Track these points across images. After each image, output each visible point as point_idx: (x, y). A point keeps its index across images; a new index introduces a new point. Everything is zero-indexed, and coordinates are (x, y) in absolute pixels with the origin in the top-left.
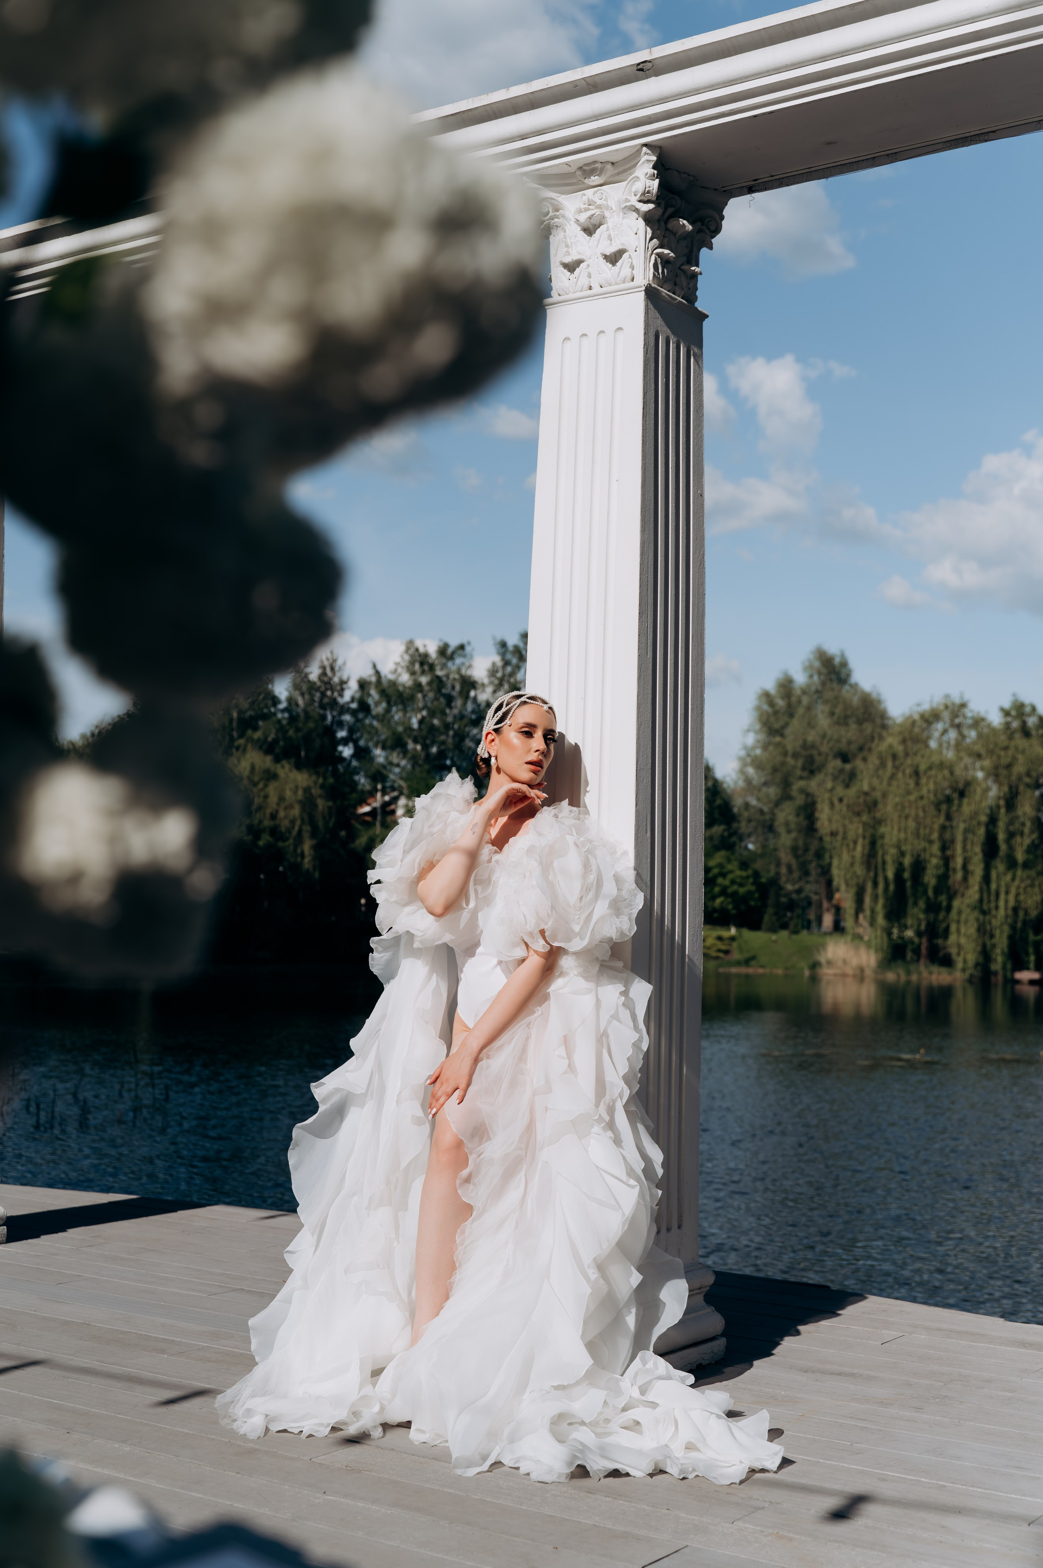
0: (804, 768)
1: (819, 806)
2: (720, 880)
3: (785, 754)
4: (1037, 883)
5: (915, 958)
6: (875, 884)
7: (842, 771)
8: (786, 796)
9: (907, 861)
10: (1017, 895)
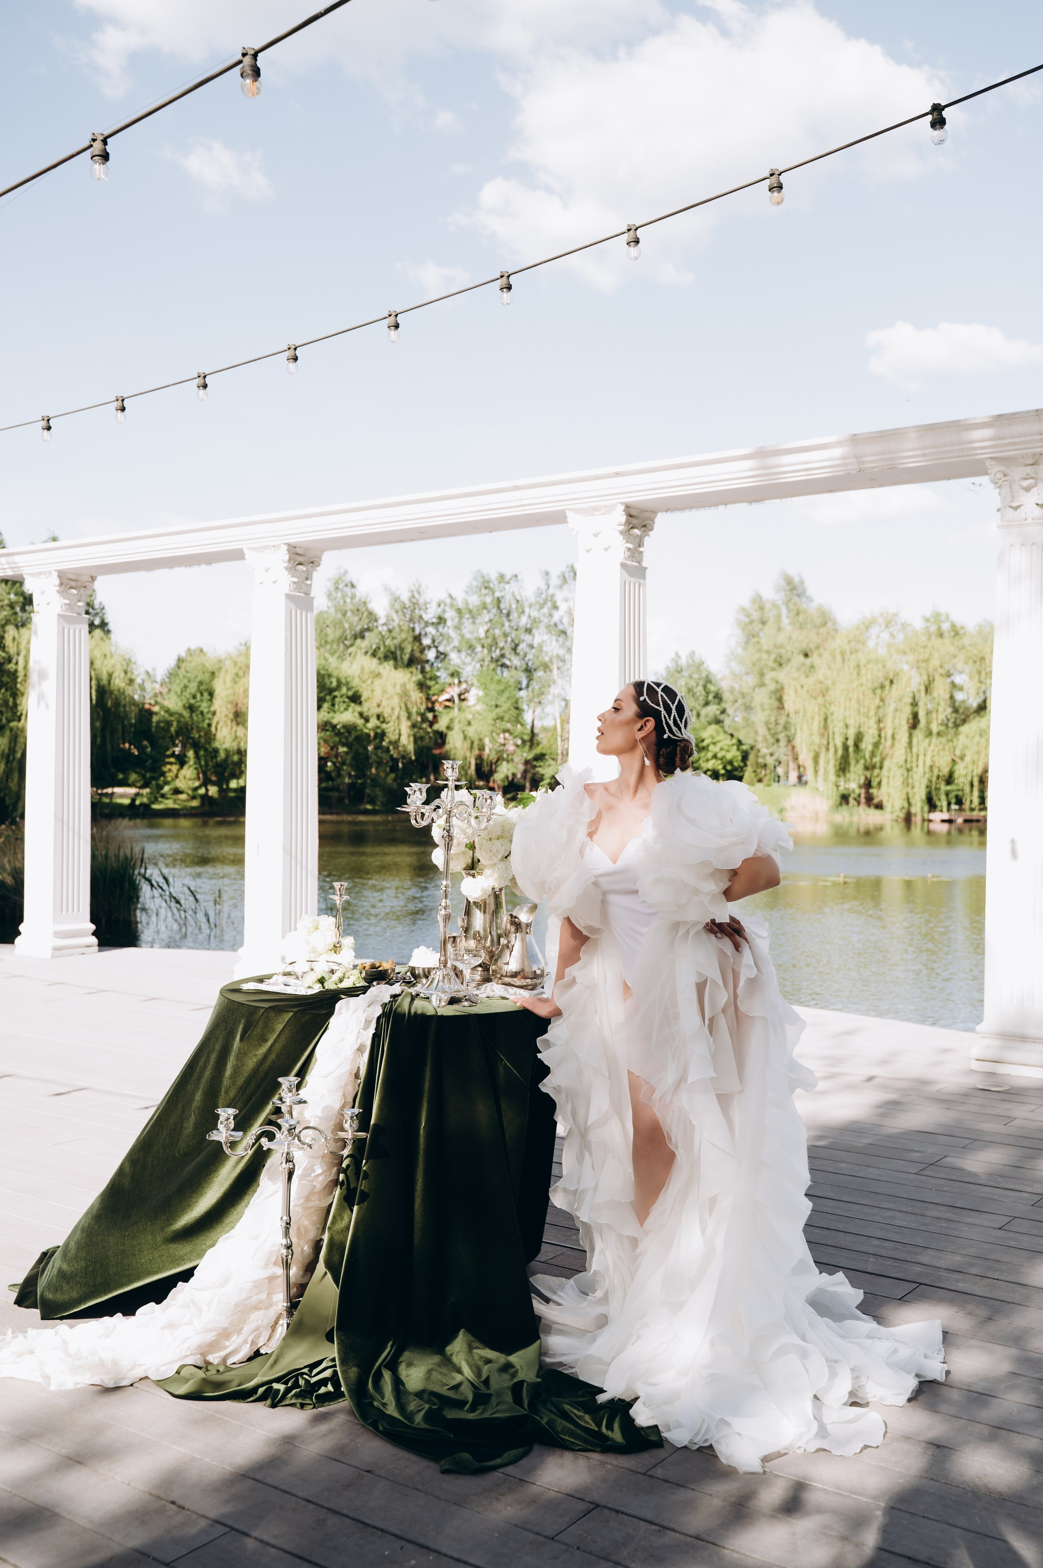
0: (775, 663)
1: (785, 691)
2: (711, 748)
3: (762, 651)
4: (947, 747)
5: (856, 803)
6: (828, 749)
7: (804, 664)
8: (762, 685)
9: (852, 733)
10: (933, 756)
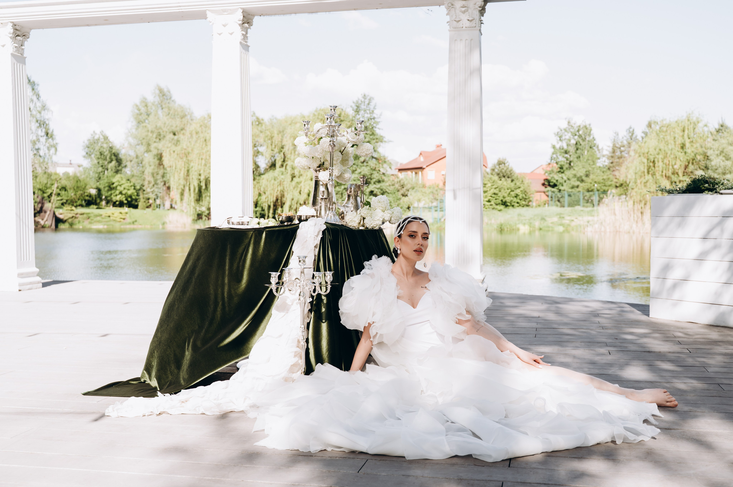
0: (156, 138)
1: (164, 154)
2: (119, 188)
3: (148, 131)
5: (207, 219)
6: (190, 188)
7: (173, 139)
8: (148, 151)
9: (202, 178)
